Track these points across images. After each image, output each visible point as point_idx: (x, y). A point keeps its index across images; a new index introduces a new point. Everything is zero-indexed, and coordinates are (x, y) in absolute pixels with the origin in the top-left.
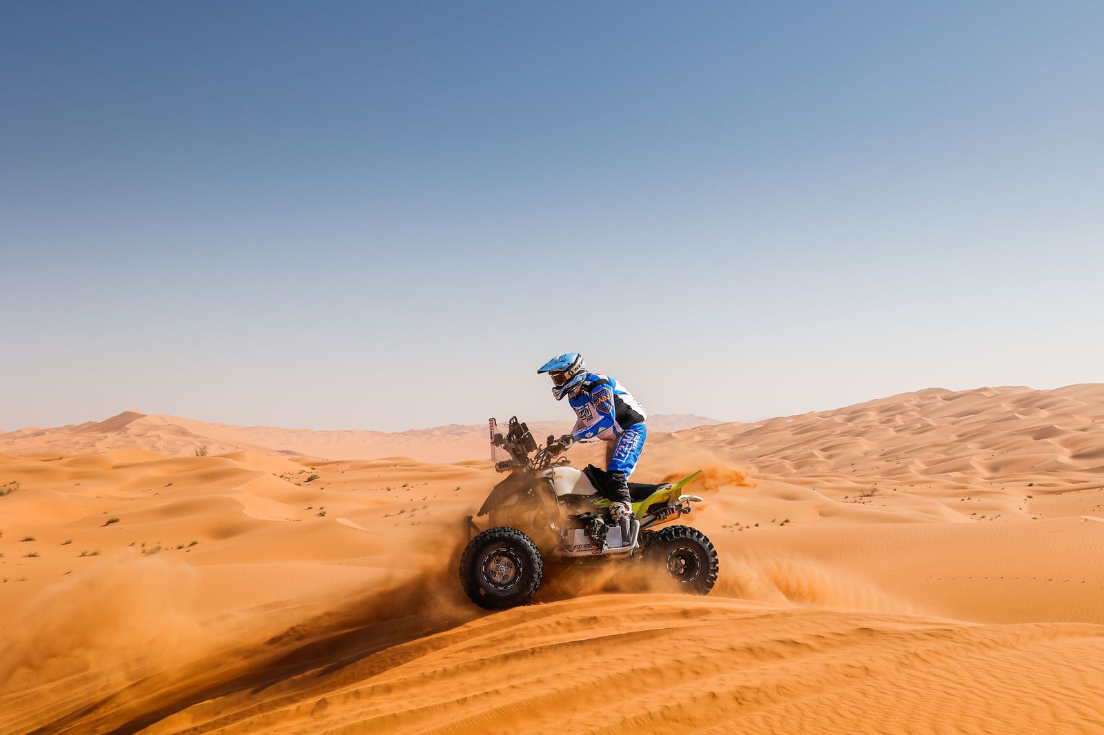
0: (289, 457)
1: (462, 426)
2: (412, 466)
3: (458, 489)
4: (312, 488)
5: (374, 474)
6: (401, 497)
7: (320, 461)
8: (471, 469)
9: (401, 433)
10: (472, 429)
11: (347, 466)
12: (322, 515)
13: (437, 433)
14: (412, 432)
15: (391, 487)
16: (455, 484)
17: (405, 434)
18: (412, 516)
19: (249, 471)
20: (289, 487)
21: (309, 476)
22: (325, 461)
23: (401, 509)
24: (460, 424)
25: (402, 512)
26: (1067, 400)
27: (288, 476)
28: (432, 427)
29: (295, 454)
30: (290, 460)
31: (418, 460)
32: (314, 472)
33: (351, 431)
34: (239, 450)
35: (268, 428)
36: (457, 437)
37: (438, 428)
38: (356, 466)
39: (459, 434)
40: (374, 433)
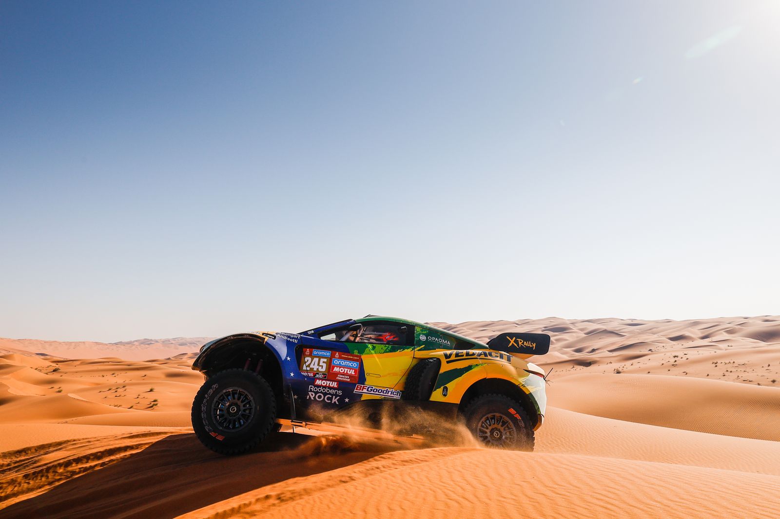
0: (43, 357)
1: (151, 340)
2: (119, 363)
3: (145, 376)
4: (55, 376)
5: (95, 367)
6: (111, 380)
7: (62, 359)
8: (154, 364)
9: (115, 343)
10: (157, 341)
11: (78, 363)
12: (60, 392)
13: (136, 343)
14: (121, 343)
15: (105, 375)
16: (143, 373)
17: (116, 344)
18: (116, 391)
19: (15, 366)
20: (42, 376)
21: (54, 368)
22: (65, 360)
23: (110, 388)
24: (150, 339)
25: (110, 389)
26: (463, 329)
27: (39, 368)
28: (133, 340)
29: (47, 355)
30: (43, 359)
31: (123, 359)
32: (57, 366)
33: (84, 342)
34: (10, 353)
35: (31, 340)
36: (147, 346)
37: (136, 341)
38: (84, 363)
39: (148, 344)
40: (97, 343)
